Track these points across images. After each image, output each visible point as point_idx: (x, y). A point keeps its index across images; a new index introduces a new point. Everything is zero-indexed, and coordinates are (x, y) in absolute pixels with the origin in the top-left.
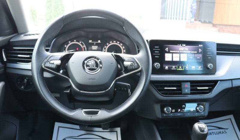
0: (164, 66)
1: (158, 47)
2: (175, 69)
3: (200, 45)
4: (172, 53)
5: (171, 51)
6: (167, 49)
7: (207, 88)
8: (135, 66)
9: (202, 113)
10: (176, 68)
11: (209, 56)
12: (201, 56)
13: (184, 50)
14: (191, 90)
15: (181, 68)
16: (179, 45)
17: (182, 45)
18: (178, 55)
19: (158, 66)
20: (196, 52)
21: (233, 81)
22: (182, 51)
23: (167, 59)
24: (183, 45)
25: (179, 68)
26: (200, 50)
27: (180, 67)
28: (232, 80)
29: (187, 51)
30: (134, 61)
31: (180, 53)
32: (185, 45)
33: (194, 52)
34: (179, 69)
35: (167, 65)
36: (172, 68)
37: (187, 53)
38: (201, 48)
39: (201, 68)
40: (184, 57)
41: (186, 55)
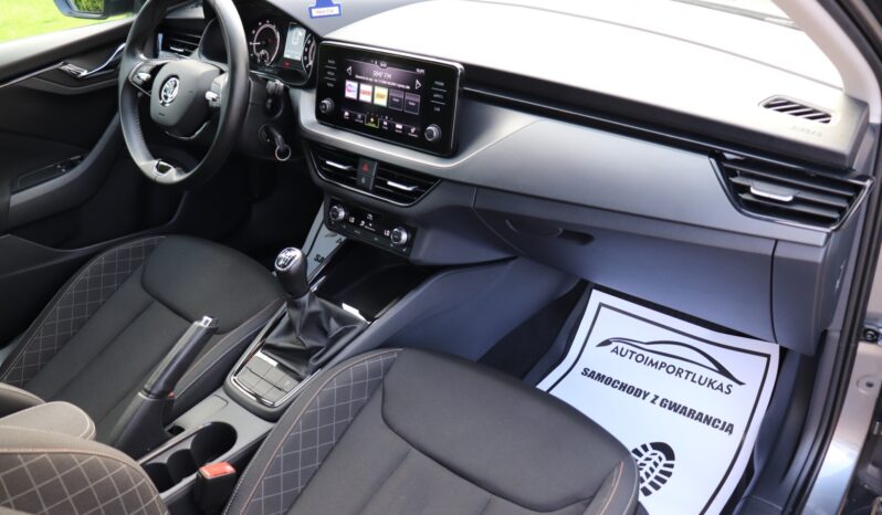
0: (341, 110)
1: (333, 62)
2: (362, 122)
3: (418, 71)
4: (360, 81)
5: (357, 77)
6: (350, 68)
7: (410, 189)
10: (363, 118)
11: (438, 105)
12: (418, 100)
13: (382, 78)
14: (377, 182)
16: (374, 63)
17: (379, 64)
18: (370, 88)
19: (323, 107)
20: (408, 87)
21: (479, 190)
22: (378, 78)
23: (347, 94)
24: (381, 65)
25: (369, 121)
26: (418, 82)
27: (372, 120)
29: (389, 80)
31: (374, 84)
32: (385, 65)
33: (403, 86)
34: (369, 124)
35: (348, 109)
36: (356, 117)
37: (389, 87)
38: (420, 77)
39: (415, 133)
40: (382, 97)
41: (384, 91)
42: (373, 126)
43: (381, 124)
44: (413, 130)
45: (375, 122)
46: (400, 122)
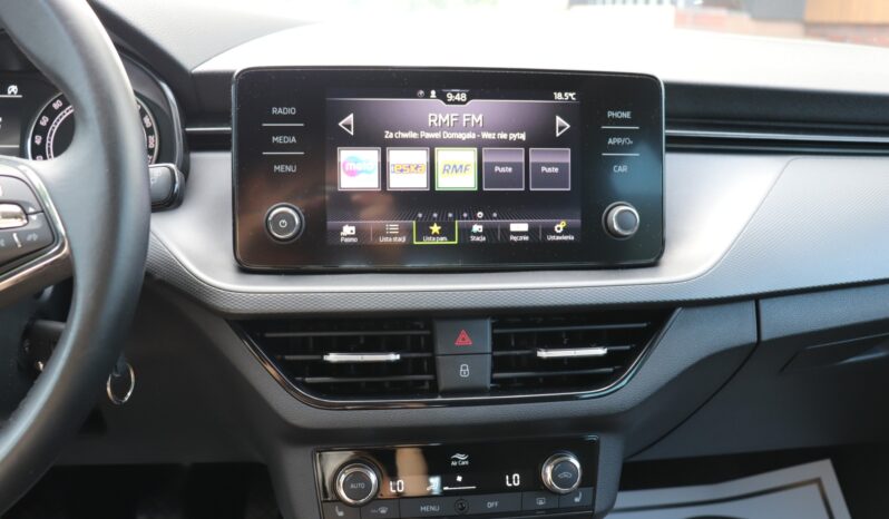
0: (331, 224)
1: (291, 111)
2: (402, 240)
3: (558, 96)
4: (384, 145)
5: (375, 135)
6: (350, 118)
7: (601, 351)
8: (31, 232)
9: (577, 500)
10: (405, 231)
12: (568, 159)
13: (456, 127)
14: (498, 365)
15: (442, 233)
16: (427, 96)
17: (441, 96)
18: (421, 156)
19: (283, 223)
21: (764, 304)
22: (443, 127)
23: (346, 182)
24: (450, 97)
25: (424, 231)
26: (559, 120)
27: (435, 229)
28: (756, 299)
29: (477, 129)
30: (27, 196)
31: (431, 146)
32: (462, 97)
34: (428, 241)
35: (349, 218)
36: (381, 232)
37: (479, 145)
38: (564, 110)
39: (566, 231)
40: (458, 169)
41: (469, 157)
42: (443, 241)
43: (466, 231)
44: (560, 226)
45: (447, 231)
46: (519, 217)
